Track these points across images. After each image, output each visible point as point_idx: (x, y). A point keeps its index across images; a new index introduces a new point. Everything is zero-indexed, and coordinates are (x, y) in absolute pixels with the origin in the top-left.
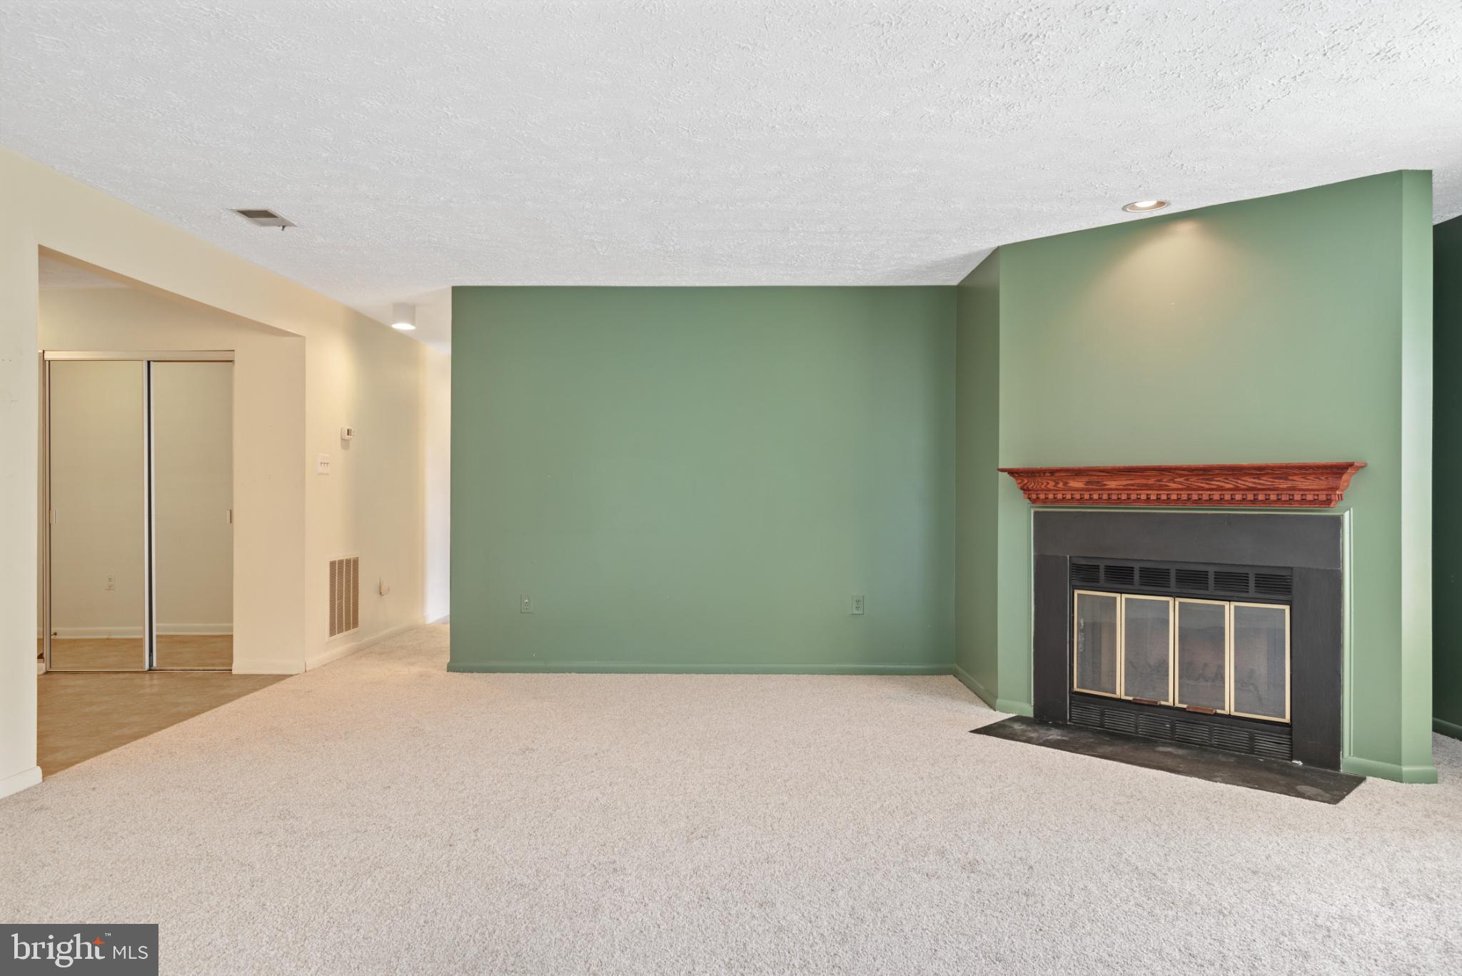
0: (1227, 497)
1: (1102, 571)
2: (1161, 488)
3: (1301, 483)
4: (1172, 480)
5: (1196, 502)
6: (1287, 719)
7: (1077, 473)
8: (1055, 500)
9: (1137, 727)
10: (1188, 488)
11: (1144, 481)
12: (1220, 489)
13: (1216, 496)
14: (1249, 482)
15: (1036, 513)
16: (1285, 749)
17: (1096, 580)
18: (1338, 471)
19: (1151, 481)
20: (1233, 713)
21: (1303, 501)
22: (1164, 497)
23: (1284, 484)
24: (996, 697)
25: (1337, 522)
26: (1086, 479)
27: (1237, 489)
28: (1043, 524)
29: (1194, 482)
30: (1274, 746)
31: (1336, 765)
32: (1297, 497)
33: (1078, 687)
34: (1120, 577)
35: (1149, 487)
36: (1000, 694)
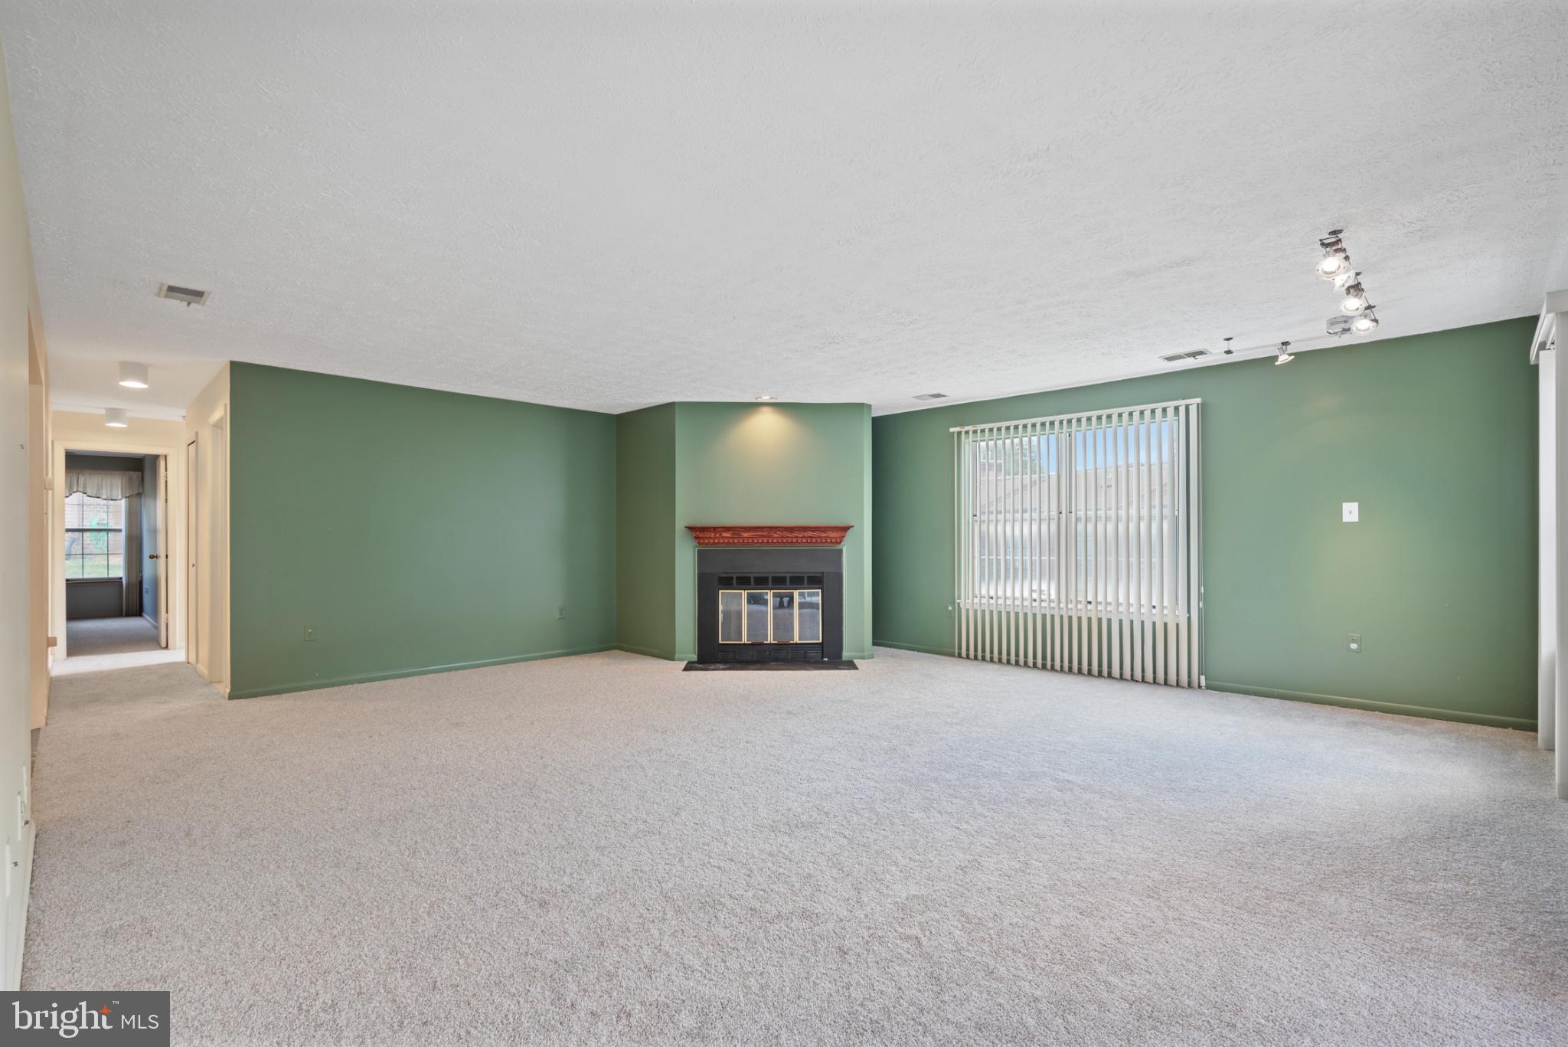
0: (799, 541)
1: (735, 580)
2: (770, 537)
3: (831, 535)
4: (775, 533)
5: (784, 543)
6: (821, 641)
7: (727, 529)
8: (714, 543)
9: (753, 656)
10: (782, 537)
11: (761, 533)
12: (797, 537)
13: (795, 540)
14: (810, 534)
15: (698, 550)
16: (820, 654)
17: (732, 584)
18: (846, 529)
19: (765, 534)
20: (798, 642)
21: (831, 542)
22: (770, 541)
23: (824, 535)
24: (675, 653)
25: (840, 552)
26: (732, 533)
27: (804, 537)
28: (703, 558)
29: (785, 534)
30: (815, 654)
31: (840, 656)
32: (829, 541)
33: (722, 640)
34: (743, 582)
35: (764, 536)
36: (677, 651)
